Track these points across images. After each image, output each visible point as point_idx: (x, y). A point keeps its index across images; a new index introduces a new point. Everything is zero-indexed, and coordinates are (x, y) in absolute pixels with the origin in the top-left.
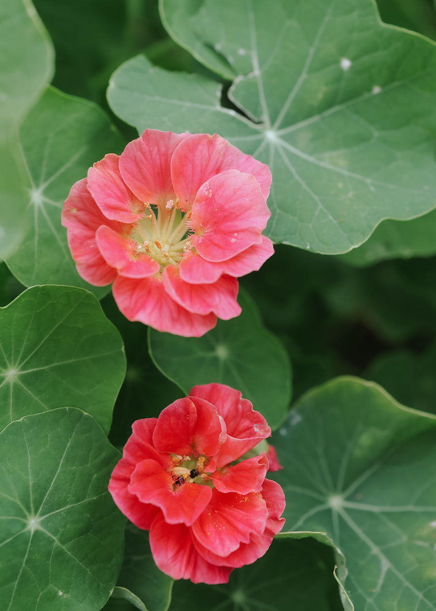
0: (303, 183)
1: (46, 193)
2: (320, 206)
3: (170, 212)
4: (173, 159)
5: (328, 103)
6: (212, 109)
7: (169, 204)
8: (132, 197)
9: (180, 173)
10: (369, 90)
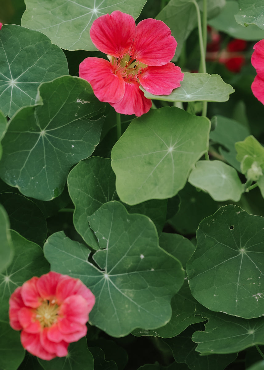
0: (112, 301)
1: (11, 278)
2: (116, 313)
3: (53, 304)
4: (59, 285)
5: (132, 269)
6: (84, 261)
7: (53, 302)
8: (39, 295)
9: (60, 290)
10: (150, 269)
